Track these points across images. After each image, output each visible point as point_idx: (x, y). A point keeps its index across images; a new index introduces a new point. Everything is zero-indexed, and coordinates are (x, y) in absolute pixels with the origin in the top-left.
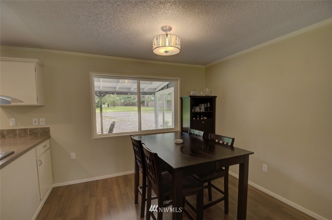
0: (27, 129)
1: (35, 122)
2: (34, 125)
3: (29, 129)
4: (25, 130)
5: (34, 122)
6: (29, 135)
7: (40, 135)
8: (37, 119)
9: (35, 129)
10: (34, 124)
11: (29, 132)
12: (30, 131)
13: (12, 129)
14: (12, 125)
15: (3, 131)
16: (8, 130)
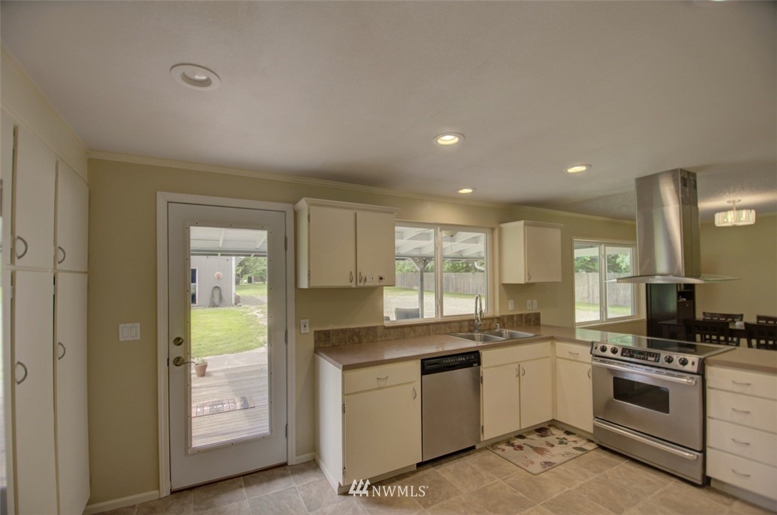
1: (530, 305)
3: (524, 314)
4: (521, 316)
5: (528, 304)
6: (524, 323)
7: (533, 322)
8: (530, 302)
10: (528, 308)
11: (524, 319)
13: (511, 314)
14: (511, 309)
15: (503, 316)
16: (508, 316)
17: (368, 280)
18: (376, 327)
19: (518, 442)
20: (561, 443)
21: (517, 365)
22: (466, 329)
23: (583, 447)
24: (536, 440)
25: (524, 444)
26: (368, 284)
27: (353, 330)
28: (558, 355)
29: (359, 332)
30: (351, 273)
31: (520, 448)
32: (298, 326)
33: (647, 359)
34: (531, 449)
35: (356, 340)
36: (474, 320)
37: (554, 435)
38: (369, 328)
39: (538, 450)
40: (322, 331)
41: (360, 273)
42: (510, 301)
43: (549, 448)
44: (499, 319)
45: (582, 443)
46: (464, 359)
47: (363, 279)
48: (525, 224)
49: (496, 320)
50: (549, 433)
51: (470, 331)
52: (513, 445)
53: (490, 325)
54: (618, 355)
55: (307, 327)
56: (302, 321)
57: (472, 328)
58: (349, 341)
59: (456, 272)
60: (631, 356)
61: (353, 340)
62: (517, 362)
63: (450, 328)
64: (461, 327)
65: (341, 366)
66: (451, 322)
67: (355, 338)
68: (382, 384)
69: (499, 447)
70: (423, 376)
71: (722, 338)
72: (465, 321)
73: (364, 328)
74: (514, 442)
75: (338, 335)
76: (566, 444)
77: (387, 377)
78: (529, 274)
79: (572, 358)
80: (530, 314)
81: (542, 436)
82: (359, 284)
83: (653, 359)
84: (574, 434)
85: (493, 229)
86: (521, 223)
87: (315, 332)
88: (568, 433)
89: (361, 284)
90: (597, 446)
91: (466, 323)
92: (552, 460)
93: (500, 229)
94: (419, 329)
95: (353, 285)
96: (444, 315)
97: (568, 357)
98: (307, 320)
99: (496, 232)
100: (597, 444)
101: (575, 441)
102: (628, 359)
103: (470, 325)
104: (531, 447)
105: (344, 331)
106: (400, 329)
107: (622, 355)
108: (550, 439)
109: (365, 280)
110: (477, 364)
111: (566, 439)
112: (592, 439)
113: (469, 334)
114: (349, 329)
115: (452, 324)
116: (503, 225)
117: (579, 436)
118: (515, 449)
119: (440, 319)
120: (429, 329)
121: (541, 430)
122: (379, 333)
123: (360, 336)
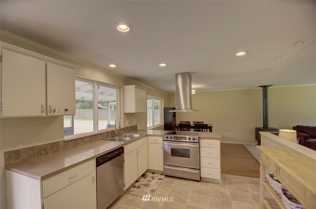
13: (127, 126)
14: (128, 124)
16: (126, 127)
17: (56, 111)
18: (58, 142)
19: (137, 184)
20: (153, 179)
21: (136, 150)
22: (110, 136)
23: (161, 178)
24: (143, 181)
25: (140, 185)
26: (56, 114)
28: (149, 142)
29: (46, 147)
30: (42, 106)
31: (139, 187)
33: (182, 139)
34: (143, 186)
35: (44, 153)
36: (114, 131)
37: (149, 176)
38: (53, 144)
39: (146, 185)
40: (12, 151)
41: (50, 106)
42: (127, 121)
43: (150, 183)
44: (123, 129)
45: (160, 176)
46: (117, 152)
47: (52, 111)
48: (135, 87)
50: (147, 176)
51: (113, 137)
52: (136, 187)
53: (120, 132)
54: (173, 139)
57: (113, 135)
58: (37, 154)
59: (84, 109)
60: (177, 139)
61: (41, 154)
62: (136, 149)
63: (103, 136)
64: (108, 135)
65: (40, 178)
66: (103, 133)
67: (42, 151)
68: (72, 181)
69: (131, 190)
70: (97, 168)
71: (185, 129)
72: (109, 132)
73: (49, 144)
74: (136, 185)
75: (27, 152)
76: (155, 178)
77: (76, 175)
78: (136, 108)
79: (155, 142)
80: (134, 126)
81: (145, 178)
82: (49, 114)
83: (184, 139)
84: (155, 173)
85: (120, 88)
86: (134, 86)
87: (6, 153)
88: (153, 173)
89: (51, 114)
90: (165, 176)
91: (110, 133)
92: (154, 188)
93: (124, 88)
94: (86, 139)
95: (44, 115)
96: (99, 130)
97: (153, 142)
99: (122, 89)
100: (165, 175)
101: (157, 176)
102: (176, 140)
103: (112, 134)
104: (143, 185)
106: (75, 141)
107: (174, 139)
108: (149, 178)
109: (55, 111)
110: (122, 153)
111: (154, 176)
112: (163, 173)
113: (112, 138)
114: (37, 146)
115: (104, 134)
116: (126, 87)
117: (158, 173)
118: (137, 189)
119: (96, 132)
121: (143, 175)
122: (61, 145)
123: (46, 150)
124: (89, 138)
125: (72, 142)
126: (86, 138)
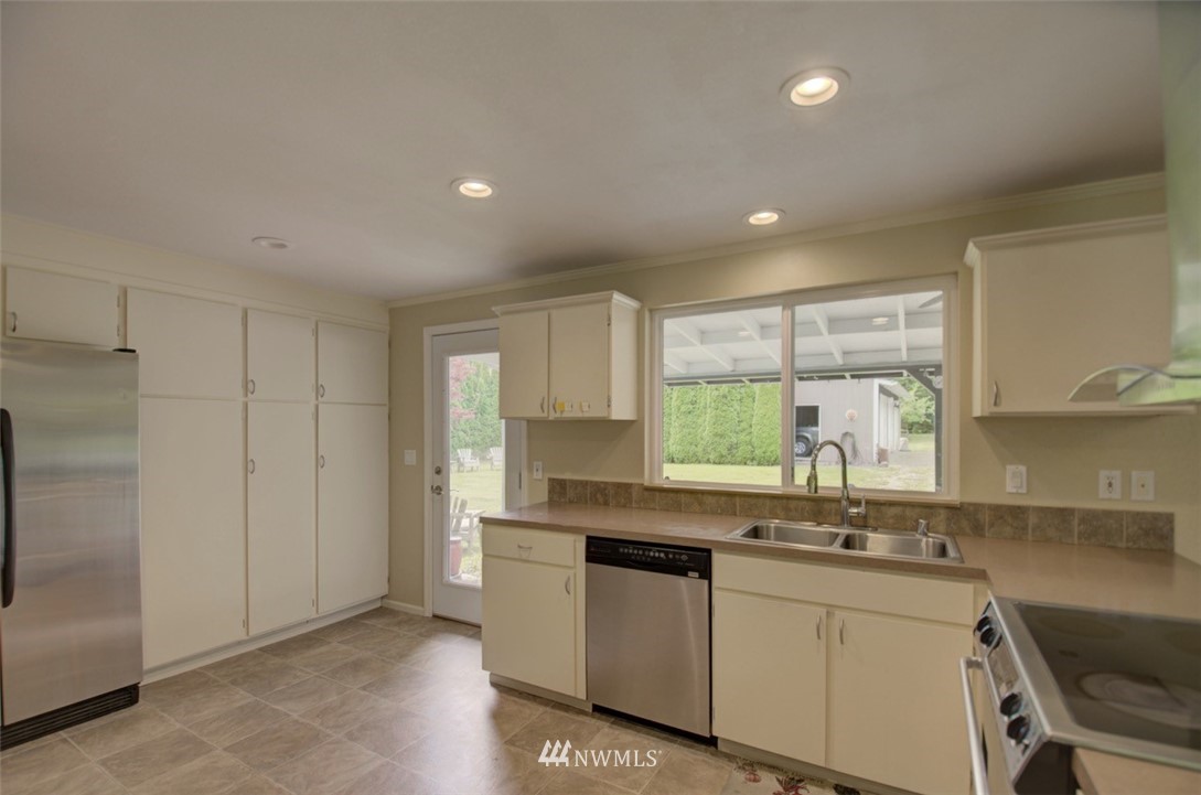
0: (1071, 511)
1: (1110, 485)
2: (1101, 496)
3: (1079, 510)
4: (1063, 514)
5: (1103, 483)
6: (1079, 538)
7: (1128, 541)
8: (1117, 473)
9: (1108, 514)
10: (1103, 492)
11: (1079, 525)
12: (1083, 521)
15: (977, 507)
18: (630, 486)
27: (596, 484)
29: (605, 489)
32: (530, 469)
35: (601, 500)
38: (619, 485)
40: (557, 480)
42: (1010, 468)
49: (943, 514)
55: (540, 472)
56: (535, 463)
58: (591, 499)
61: (597, 500)
67: (599, 496)
68: (525, 555)
75: (576, 488)
87: (550, 479)
98: (540, 463)
105: (585, 484)
106: (672, 495)
114: (591, 482)
120: (735, 505)
122: (635, 496)
123: (606, 495)
124: (723, 498)
125: (664, 494)
126: (710, 497)
